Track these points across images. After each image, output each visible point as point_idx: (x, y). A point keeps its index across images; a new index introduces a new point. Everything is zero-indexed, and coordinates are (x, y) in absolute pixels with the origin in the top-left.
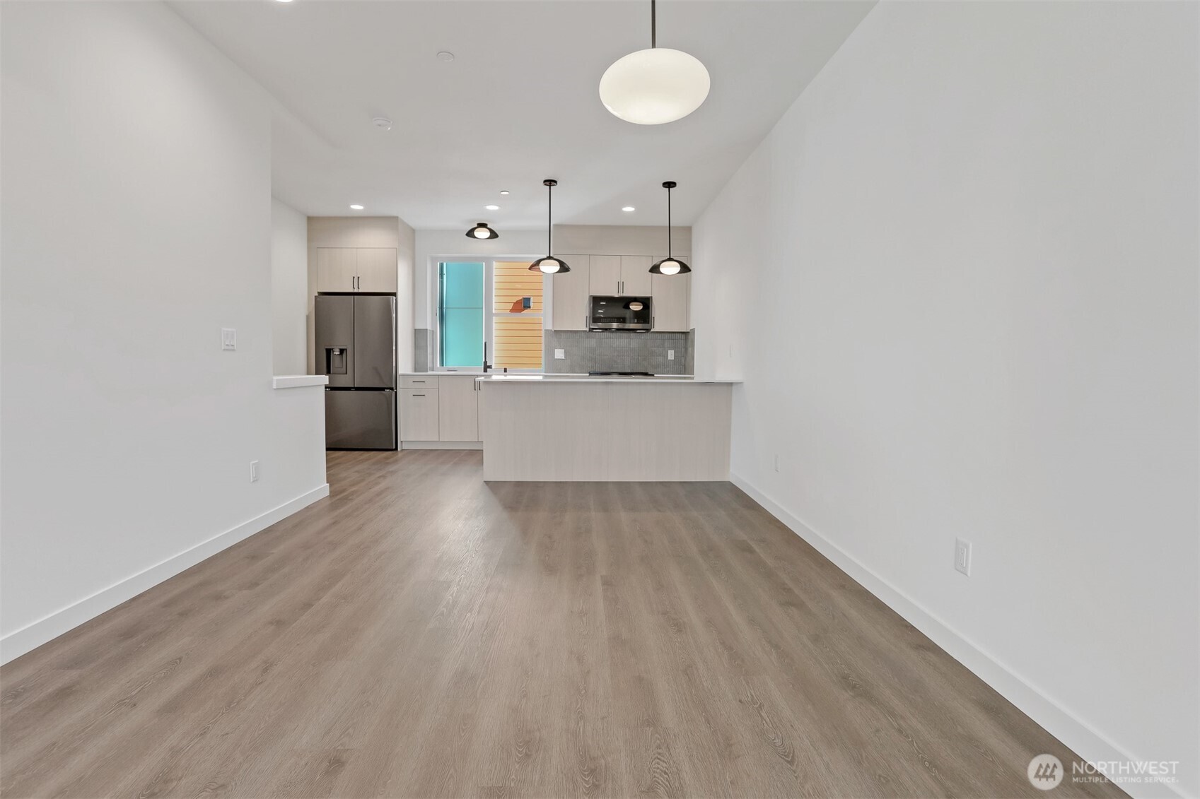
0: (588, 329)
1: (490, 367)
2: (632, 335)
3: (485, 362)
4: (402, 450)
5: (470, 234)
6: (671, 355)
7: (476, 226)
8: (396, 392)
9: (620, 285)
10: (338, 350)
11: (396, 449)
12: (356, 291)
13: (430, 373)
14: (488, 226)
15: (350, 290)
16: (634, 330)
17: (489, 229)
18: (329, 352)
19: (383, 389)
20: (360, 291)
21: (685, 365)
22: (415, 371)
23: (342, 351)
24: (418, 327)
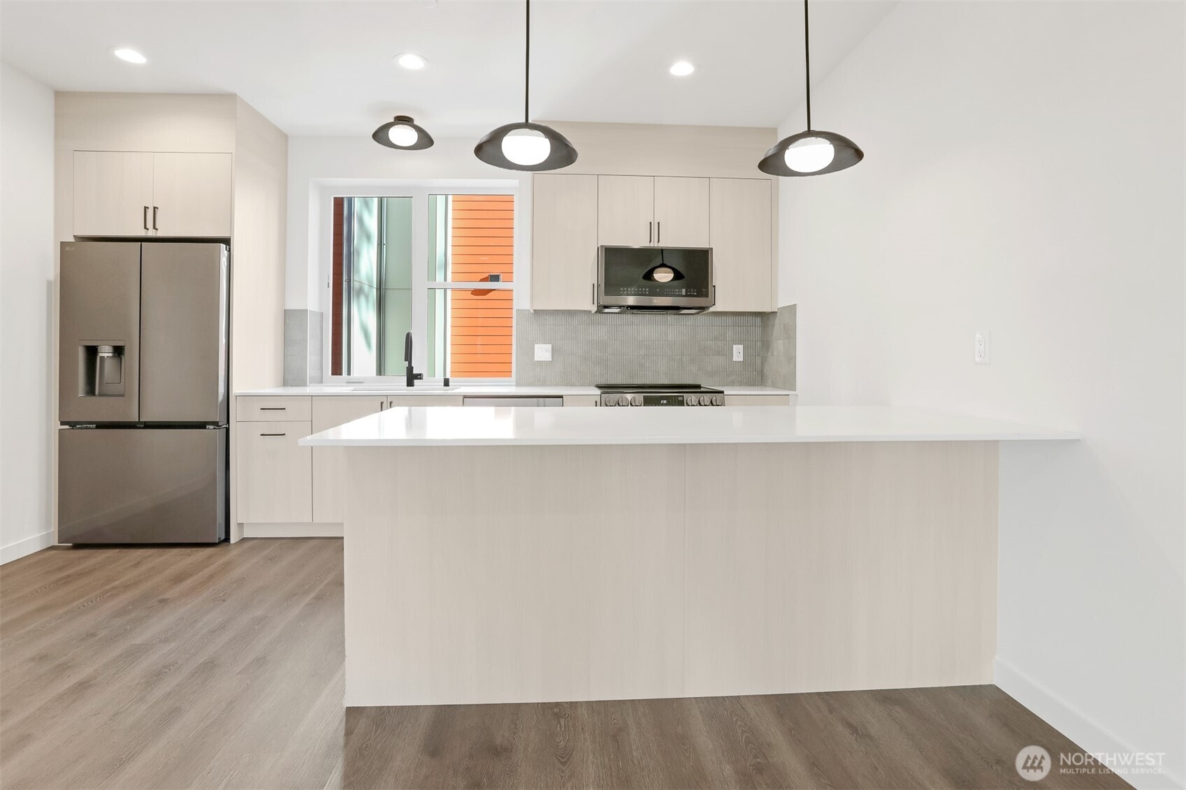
0: (594, 309)
1: (419, 377)
2: (671, 318)
3: (410, 369)
4: (244, 540)
5: (380, 135)
6: (738, 353)
7: (393, 120)
8: (228, 430)
9: (654, 228)
10: (111, 349)
11: (227, 539)
12: (151, 233)
13: (310, 390)
14: (415, 123)
15: (141, 233)
16: (675, 309)
17: (418, 129)
18: (92, 352)
19: (201, 425)
20: (161, 233)
21: (762, 371)
22: (285, 383)
23: (118, 351)
24: (292, 305)
